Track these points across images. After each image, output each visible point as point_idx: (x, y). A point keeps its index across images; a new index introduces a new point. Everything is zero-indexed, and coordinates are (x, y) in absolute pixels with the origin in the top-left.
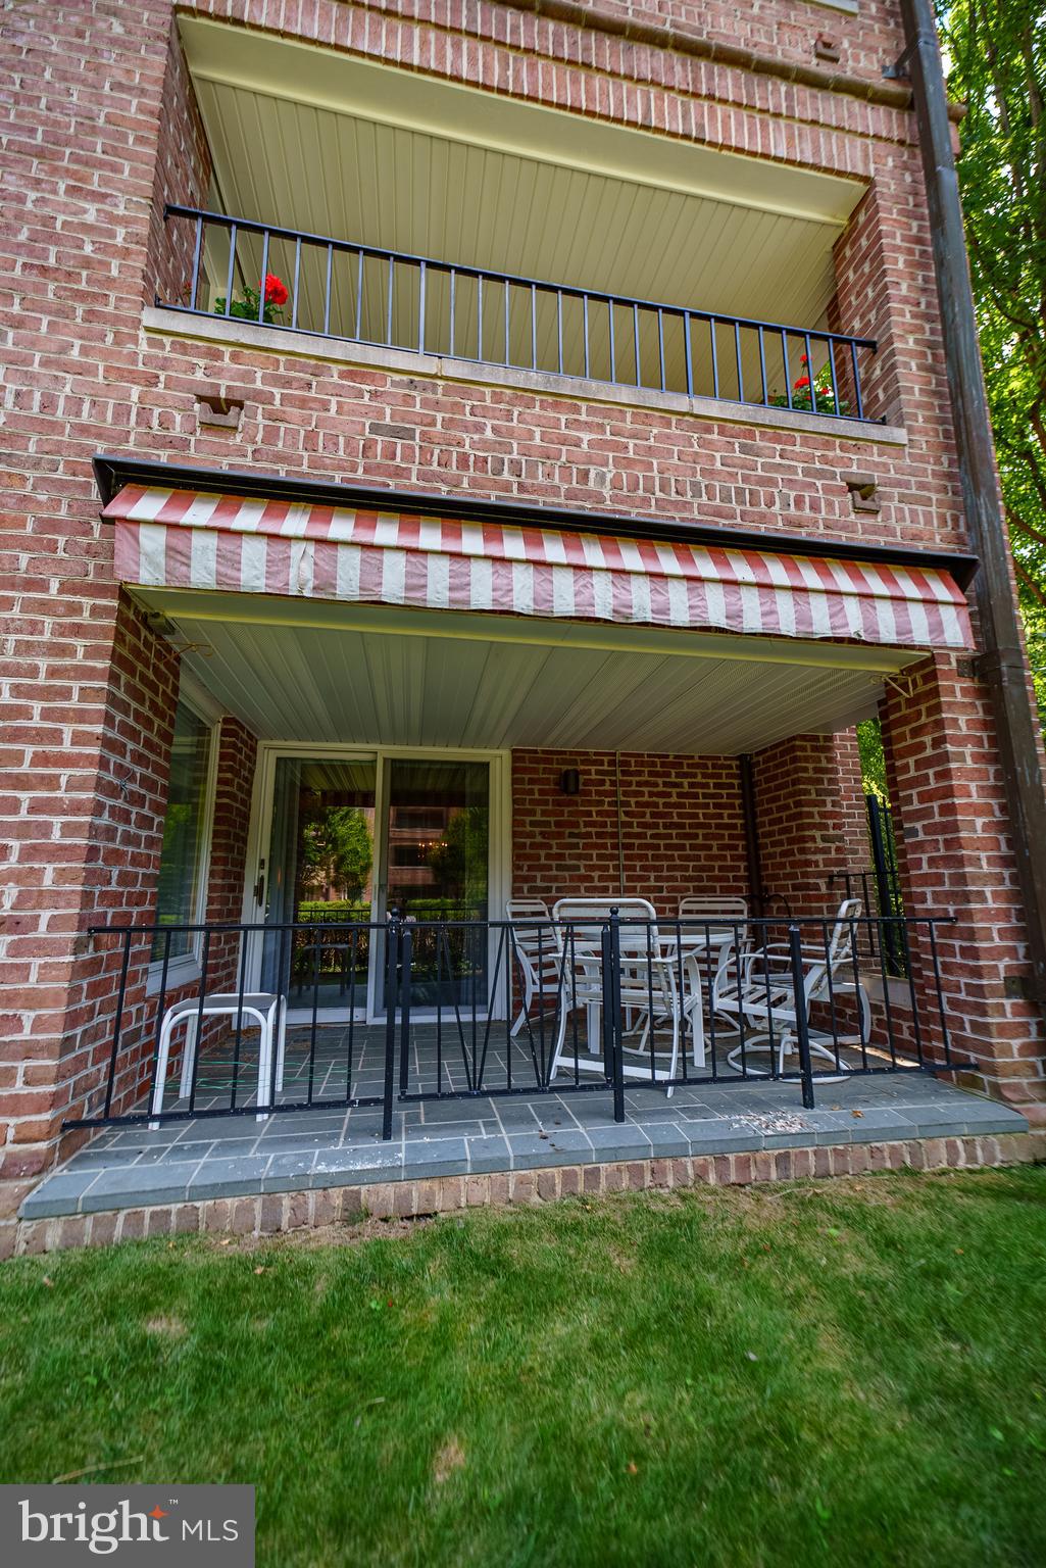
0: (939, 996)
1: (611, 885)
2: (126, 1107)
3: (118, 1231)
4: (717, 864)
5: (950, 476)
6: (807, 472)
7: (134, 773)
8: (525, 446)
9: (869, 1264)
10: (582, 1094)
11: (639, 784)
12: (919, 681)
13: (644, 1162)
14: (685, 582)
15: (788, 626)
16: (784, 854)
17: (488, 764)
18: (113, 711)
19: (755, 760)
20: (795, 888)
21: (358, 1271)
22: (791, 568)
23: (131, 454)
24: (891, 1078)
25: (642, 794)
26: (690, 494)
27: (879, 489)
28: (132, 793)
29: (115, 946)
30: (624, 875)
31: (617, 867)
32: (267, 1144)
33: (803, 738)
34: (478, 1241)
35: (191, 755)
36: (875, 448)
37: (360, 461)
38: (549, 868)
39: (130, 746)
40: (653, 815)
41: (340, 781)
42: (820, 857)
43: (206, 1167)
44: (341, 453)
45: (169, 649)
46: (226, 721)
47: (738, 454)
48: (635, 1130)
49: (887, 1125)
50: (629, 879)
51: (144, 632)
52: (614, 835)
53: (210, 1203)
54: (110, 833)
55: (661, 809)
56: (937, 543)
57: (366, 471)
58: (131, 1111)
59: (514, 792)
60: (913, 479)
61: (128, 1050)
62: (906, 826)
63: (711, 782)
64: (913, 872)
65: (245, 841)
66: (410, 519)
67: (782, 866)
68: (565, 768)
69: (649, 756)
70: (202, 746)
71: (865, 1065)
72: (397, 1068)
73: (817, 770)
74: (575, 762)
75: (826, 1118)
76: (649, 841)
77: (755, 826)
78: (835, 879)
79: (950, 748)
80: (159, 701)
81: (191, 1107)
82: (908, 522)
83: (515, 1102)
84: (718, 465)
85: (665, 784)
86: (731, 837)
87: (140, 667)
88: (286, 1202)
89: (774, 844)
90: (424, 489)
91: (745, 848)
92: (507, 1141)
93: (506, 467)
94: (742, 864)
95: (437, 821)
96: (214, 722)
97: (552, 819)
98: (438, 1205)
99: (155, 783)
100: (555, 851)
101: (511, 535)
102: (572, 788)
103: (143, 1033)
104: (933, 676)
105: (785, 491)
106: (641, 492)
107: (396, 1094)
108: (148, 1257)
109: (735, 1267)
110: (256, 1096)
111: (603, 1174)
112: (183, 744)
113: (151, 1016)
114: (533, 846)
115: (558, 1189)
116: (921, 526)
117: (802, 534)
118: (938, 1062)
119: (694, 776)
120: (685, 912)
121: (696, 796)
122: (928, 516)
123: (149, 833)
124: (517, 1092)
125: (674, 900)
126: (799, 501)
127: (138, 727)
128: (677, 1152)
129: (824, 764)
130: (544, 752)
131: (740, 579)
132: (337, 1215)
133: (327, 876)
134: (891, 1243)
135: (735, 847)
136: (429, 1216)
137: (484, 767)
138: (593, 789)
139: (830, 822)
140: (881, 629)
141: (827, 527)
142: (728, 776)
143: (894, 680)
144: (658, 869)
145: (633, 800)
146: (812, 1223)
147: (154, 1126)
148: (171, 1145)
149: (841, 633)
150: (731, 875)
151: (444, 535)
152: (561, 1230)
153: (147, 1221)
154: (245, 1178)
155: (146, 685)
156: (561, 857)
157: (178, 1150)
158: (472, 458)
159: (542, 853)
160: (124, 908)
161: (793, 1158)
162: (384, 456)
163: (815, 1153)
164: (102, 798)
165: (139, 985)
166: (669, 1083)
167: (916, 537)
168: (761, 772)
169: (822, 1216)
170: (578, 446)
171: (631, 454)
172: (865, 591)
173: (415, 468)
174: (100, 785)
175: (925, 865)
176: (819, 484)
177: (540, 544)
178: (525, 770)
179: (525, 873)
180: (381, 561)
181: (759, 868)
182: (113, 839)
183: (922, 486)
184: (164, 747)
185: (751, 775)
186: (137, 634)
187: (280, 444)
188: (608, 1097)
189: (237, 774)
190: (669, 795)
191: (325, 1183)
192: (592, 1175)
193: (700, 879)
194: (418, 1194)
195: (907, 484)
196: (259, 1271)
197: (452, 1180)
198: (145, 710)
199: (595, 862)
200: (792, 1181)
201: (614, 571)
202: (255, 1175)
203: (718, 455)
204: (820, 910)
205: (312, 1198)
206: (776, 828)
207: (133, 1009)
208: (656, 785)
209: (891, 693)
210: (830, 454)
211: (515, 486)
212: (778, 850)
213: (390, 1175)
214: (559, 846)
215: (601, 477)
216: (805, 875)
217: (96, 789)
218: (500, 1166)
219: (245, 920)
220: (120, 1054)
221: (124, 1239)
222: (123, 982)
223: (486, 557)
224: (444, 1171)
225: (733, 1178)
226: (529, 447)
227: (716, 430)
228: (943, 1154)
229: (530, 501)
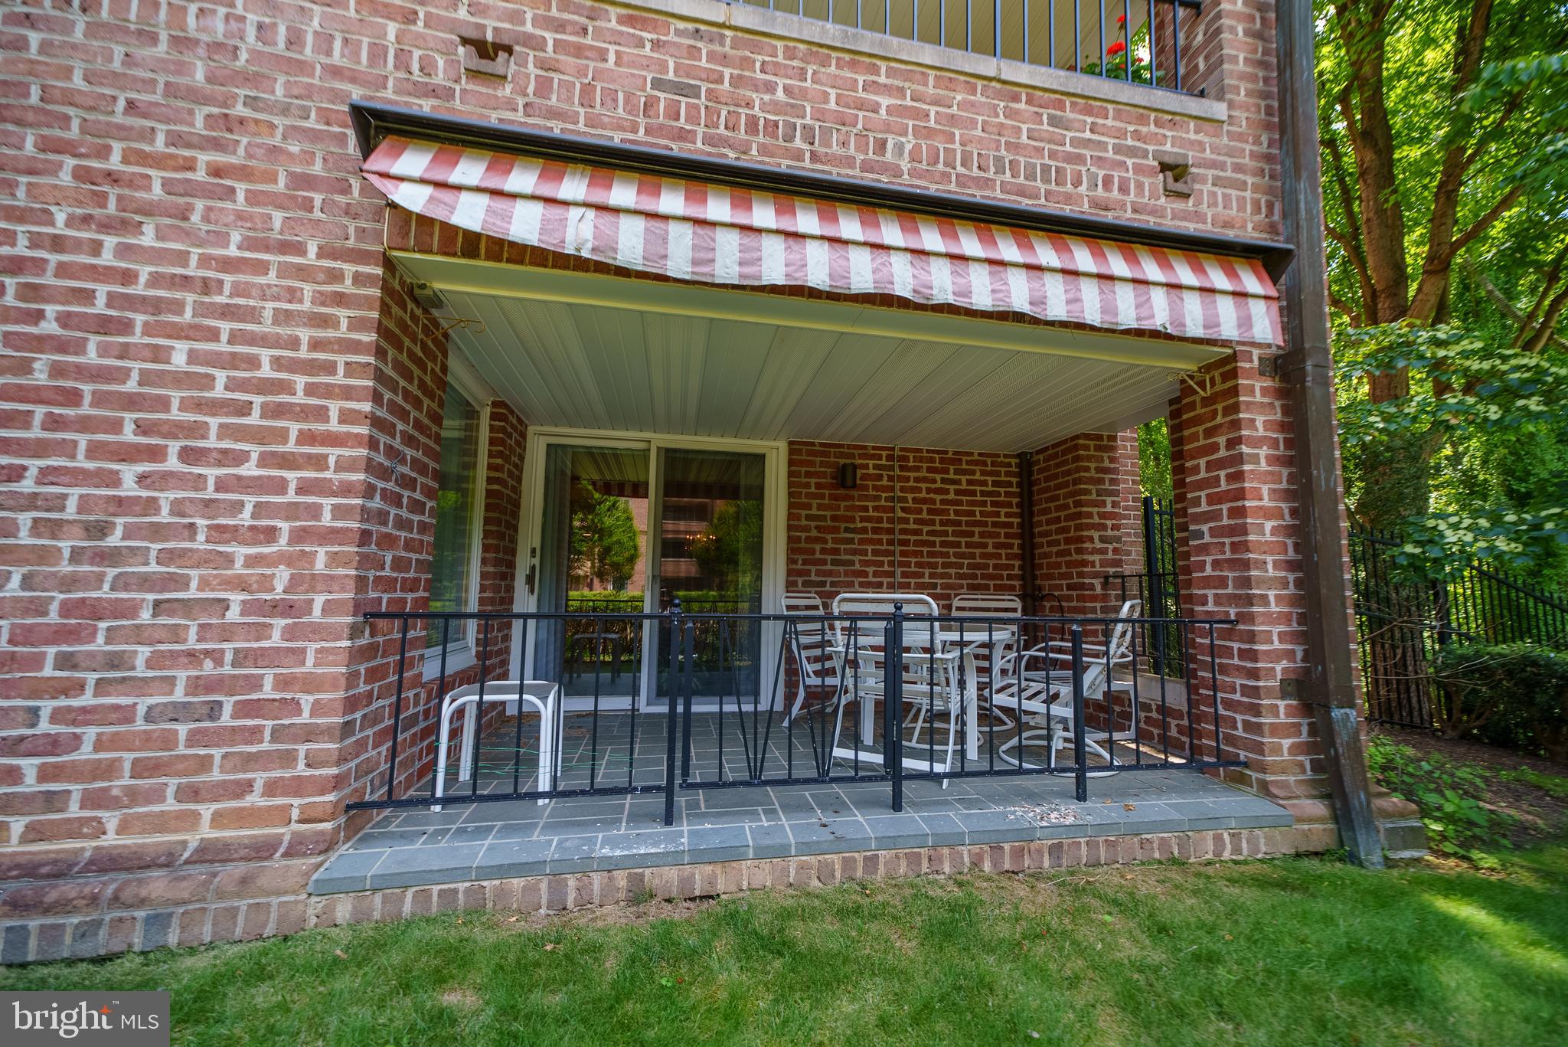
0: (1215, 696)
1: (885, 580)
2: (407, 789)
3: (407, 908)
4: (991, 562)
5: (1268, 158)
6: (1117, 149)
7: (405, 455)
8: (819, 110)
9: (1142, 949)
10: (864, 784)
11: (916, 480)
12: (1218, 379)
13: (922, 850)
14: (986, 266)
15: (1092, 315)
16: (1060, 554)
17: (763, 456)
18: (381, 389)
19: (1035, 458)
20: (1070, 587)
21: (646, 950)
22: (1098, 255)
23: (390, 102)
24: (1159, 774)
25: (919, 490)
26: (992, 169)
27: (1193, 170)
28: (403, 475)
29: (391, 632)
30: (899, 571)
31: (891, 564)
32: (549, 827)
33: (1087, 436)
34: (762, 922)
35: (459, 440)
36: (1192, 125)
37: (642, 121)
38: (824, 562)
39: (400, 426)
40: (930, 512)
41: (610, 470)
42: (1096, 558)
43: (491, 848)
44: (620, 110)
45: (436, 323)
46: (495, 404)
47: (1045, 127)
48: (913, 819)
49: (1159, 818)
50: (904, 575)
51: (410, 305)
52: (890, 531)
53: (497, 882)
54: (382, 517)
55: (938, 506)
56: (1250, 232)
57: (647, 132)
58: (411, 792)
59: (790, 485)
60: (1229, 160)
61: (408, 734)
62: (1192, 528)
63: (990, 479)
64: (1195, 575)
65: (516, 529)
66: (697, 187)
67: (1058, 565)
68: (842, 461)
69: (928, 451)
70: (471, 430)
71: (1138, 761)
72: (679, 755)
73: (1099, 470)
74: (852, 456)
75: (1098, 811)
76: (925, 538)
77: (1032, 526)
78: (1111, 580)
79: (1245, 449)
80: (428, 379)
81: (474, 789)
82: (1220, 207)
83: (793, 791)
84: (1024, 138)
85: (943, 481)
86: (1007, 535)
87: (407, 342)
88: (572, 883)
89: (1050, 544)
90: (709, 154)
91: (1021, 546)
92: (788, 828)
93: (798, 133)
94: (1017, 563)
95: (701, 513)
96: (483, 406)
97: (828, 513)
98: (720, 887)
99: (426, 466)
100: (830, 545)
101: (804, 208)
102: (849, 482)
103: (421, 718)
104: (1234, 374)
105: (1093, 169)
106: (941, 166)
107: (678, 781)
108: (438, 932)
109: (1014, 950)
110: (536, 780)
111: (881, 860)
112: (452, 427)
113: (428, 700)
114: (808, 539)
115: (838, 874)
116: (1234, 212)
117: (1109, 217)
118: (1206, 759)
119: (973, 473)
120: (959, 609)
121: (973, 493)
122: (1242, 201)
123: (422, 518)
124: (797, 781)
125: (948, 597)
126: (1107, 182)
127: (408, 407)
128: (953, 841)
129: (1106, 464)
130: (822, 445)
131: (1044, 263)
132: (622, 895)
133: (593, 566)
134: (1163, 929)
135: (1011, 546)
136: (712, 897)
137: (759, 459)
138: (870, 483)
139: (1109, 523)
140: (1188, 322)
141: (1135, 211)
142: (1007, 474)
143: (1191, 377)
144: (934, 566)
145: (910, 496)
146: (1084, 910)
147: (437, 808)
148: (454, 827)
149: (1146, 325)
150: (1005, 573)
151: (733, 206)
152: (842, 913)
153: (435, 898)
154: (531, 860)
155: (414, 362)
156: (836, 551)
157: (461, 831)
158: (762, 122)
159: (818, 547)
160: (399, 594)
161: (1066, 848)
162: (667, 116)
163: (1087, 843)
164: (373, 481)
165: (415, 671)
166: (946, 775)
167: (1227, 225)
168: (1041, 471)
169: (1096, 903)
170: (876, 111)
171: (932, 124)
172: (1173, 281)
173: (700, 131)
174: (370, 467)
175: (1208, 567)
176: (1130, 162)
177: (835, 220)
178: (801, 463)
179: (799, 566)
180: (667, 232)
181: (1033, 566)
182: (385, 523)
183: (1238, 168)
184: (434, 428)
185: (1031, 473)
186: (404, 307)
187: (554, 97)
188: (887, 788)
189: (507, 459)
190: (947, 491)
191: (610, 866)
192: (871, 862)
193: (974, 576)
194: (700, 877)
195: (1222, 166)
196: (549, 947)
197: (734, 864)
198: (414, 389)
199: (870, 557)
200: (1063, 869)
201: (913, 251)
202: (541, 857)
203: (1024, 127)
204: (1094, 610)
205: (597, 880)
206: (1053, 527)
207: (411, 694)
208: (934, 481)
209: (1187, 391)
210: (1144, 129)
211: (808, 155)
212: (1055, 549)
213: (673, 859)
214: (835, 541)
215: (899, 148)
216: (1081, 575)
217: (366, 471)
218: (782, 852)
219: (517, 608)
220: (400, 738)
221: (413, 914)
222: (401, 666)
223: (778, 232)
224: (727, 856)
225: (1007, 866)
226: (823, 111)
227: (1024, 98)
228: (1210, 846)
229: (823, 172)
